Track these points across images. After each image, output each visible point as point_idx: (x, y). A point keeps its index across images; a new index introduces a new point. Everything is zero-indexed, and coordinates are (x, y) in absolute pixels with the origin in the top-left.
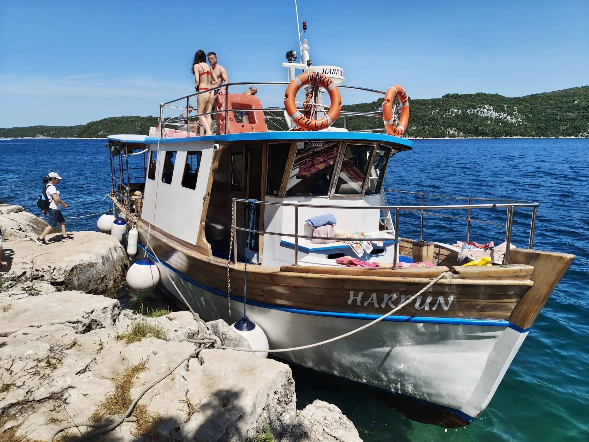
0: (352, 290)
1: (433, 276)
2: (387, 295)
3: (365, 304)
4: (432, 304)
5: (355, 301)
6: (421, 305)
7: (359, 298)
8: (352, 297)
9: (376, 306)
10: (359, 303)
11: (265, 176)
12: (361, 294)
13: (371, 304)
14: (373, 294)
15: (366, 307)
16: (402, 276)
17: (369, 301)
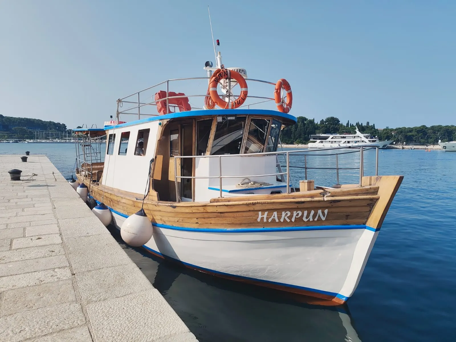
0: (259, 211)
1: (314, 196)
2: (284, 212)
3: (270, 220)
4: (314, 216)
5: (262, 219)
6: (307, 218)
7: (265, 216)
8: (260, 216)
9: (277, 221)
10: (265, 220)
11: (195, 144)
12: (266, 213)
13: (274, 220)
14: (274, 213)
15: (270, 223)
16: (293, 198)
17: (272, 217)
